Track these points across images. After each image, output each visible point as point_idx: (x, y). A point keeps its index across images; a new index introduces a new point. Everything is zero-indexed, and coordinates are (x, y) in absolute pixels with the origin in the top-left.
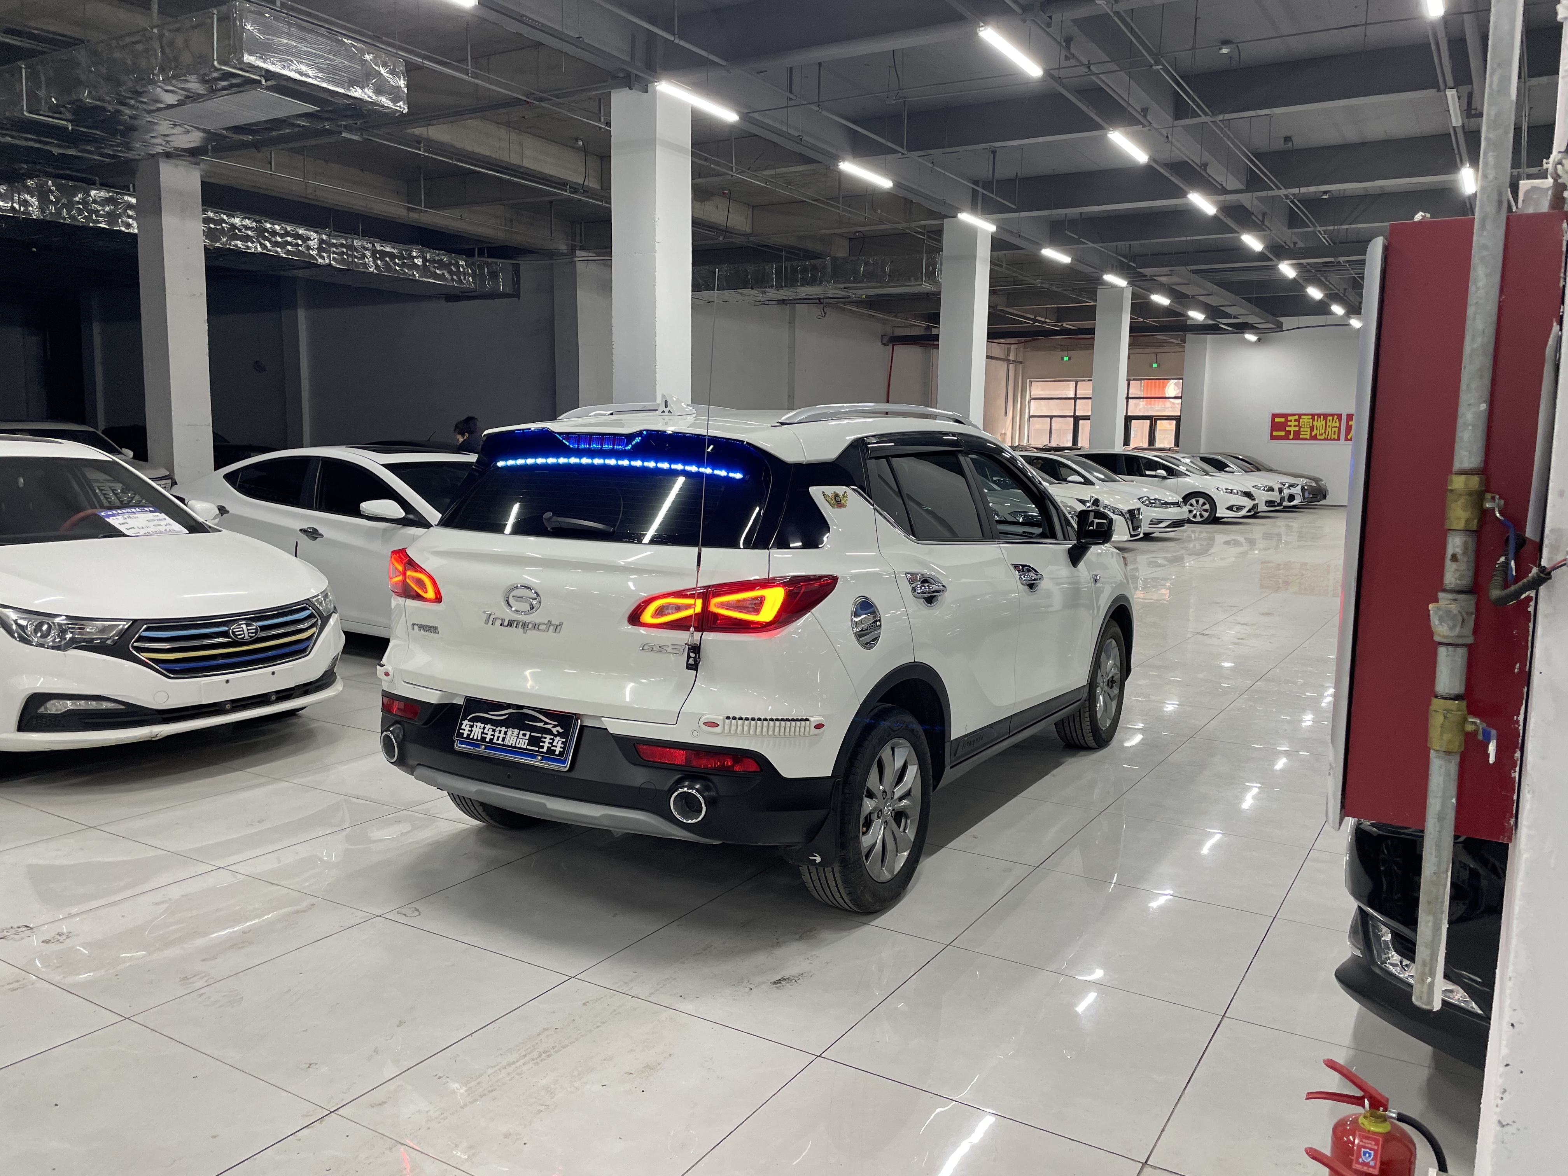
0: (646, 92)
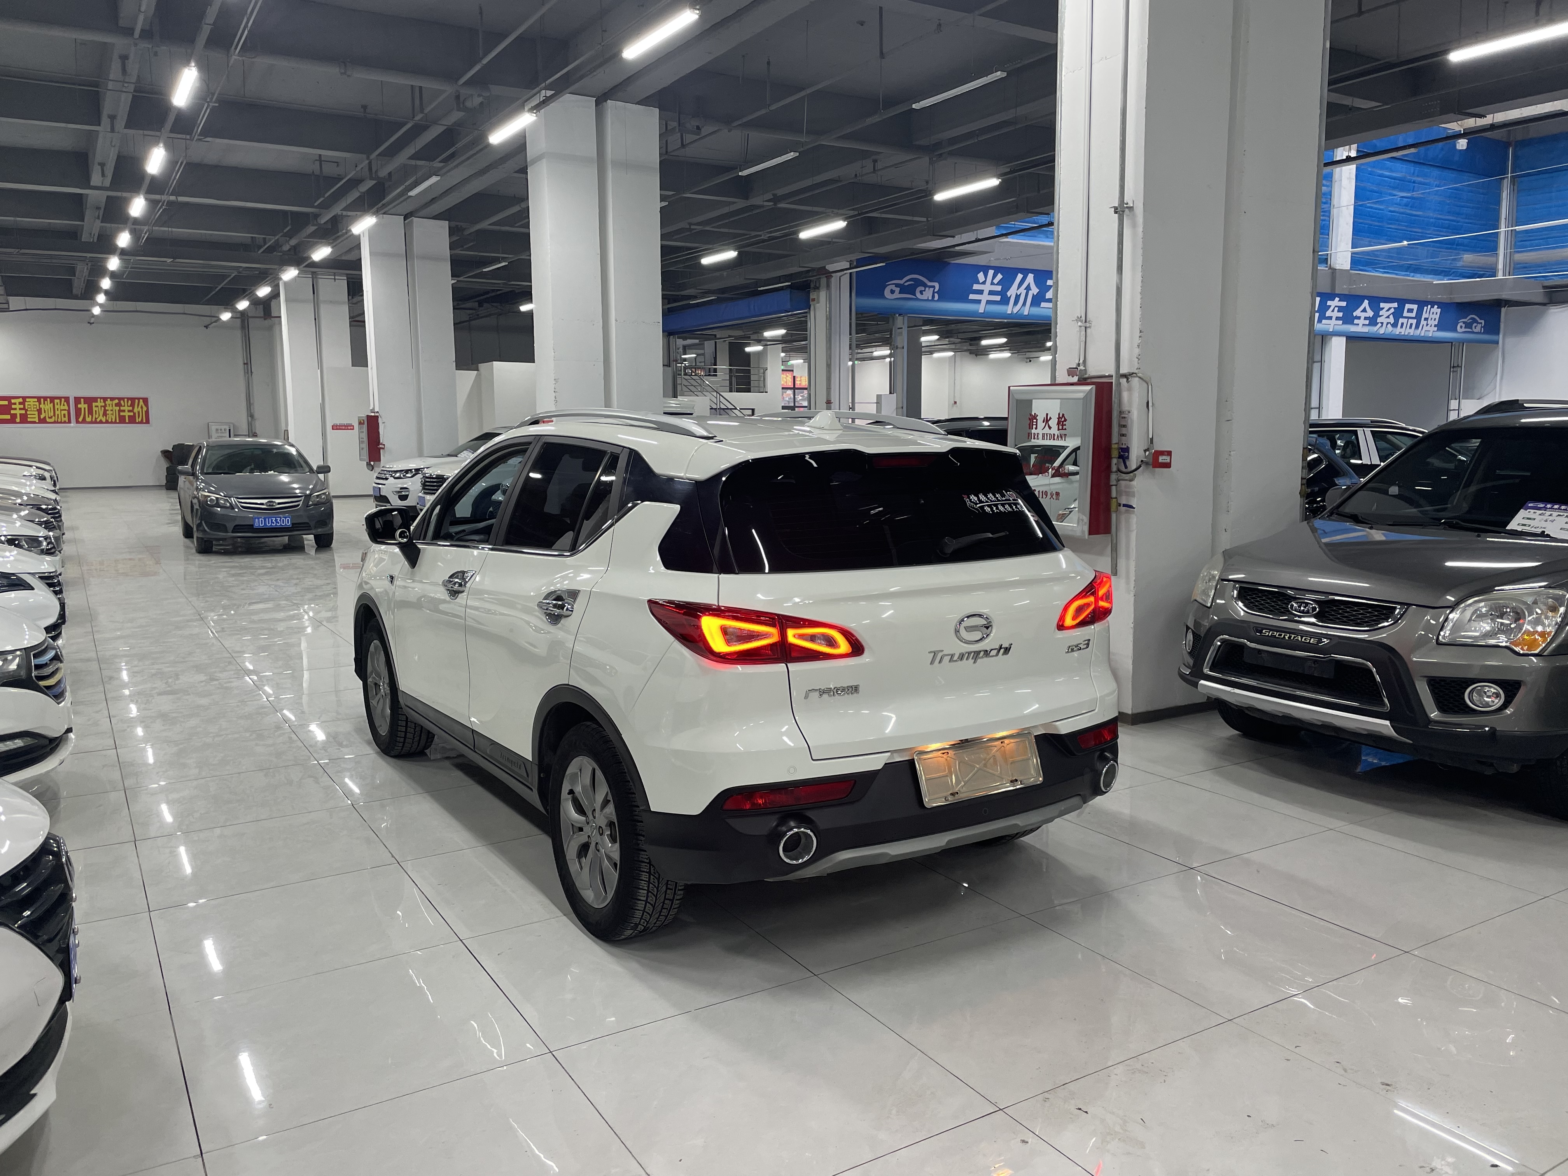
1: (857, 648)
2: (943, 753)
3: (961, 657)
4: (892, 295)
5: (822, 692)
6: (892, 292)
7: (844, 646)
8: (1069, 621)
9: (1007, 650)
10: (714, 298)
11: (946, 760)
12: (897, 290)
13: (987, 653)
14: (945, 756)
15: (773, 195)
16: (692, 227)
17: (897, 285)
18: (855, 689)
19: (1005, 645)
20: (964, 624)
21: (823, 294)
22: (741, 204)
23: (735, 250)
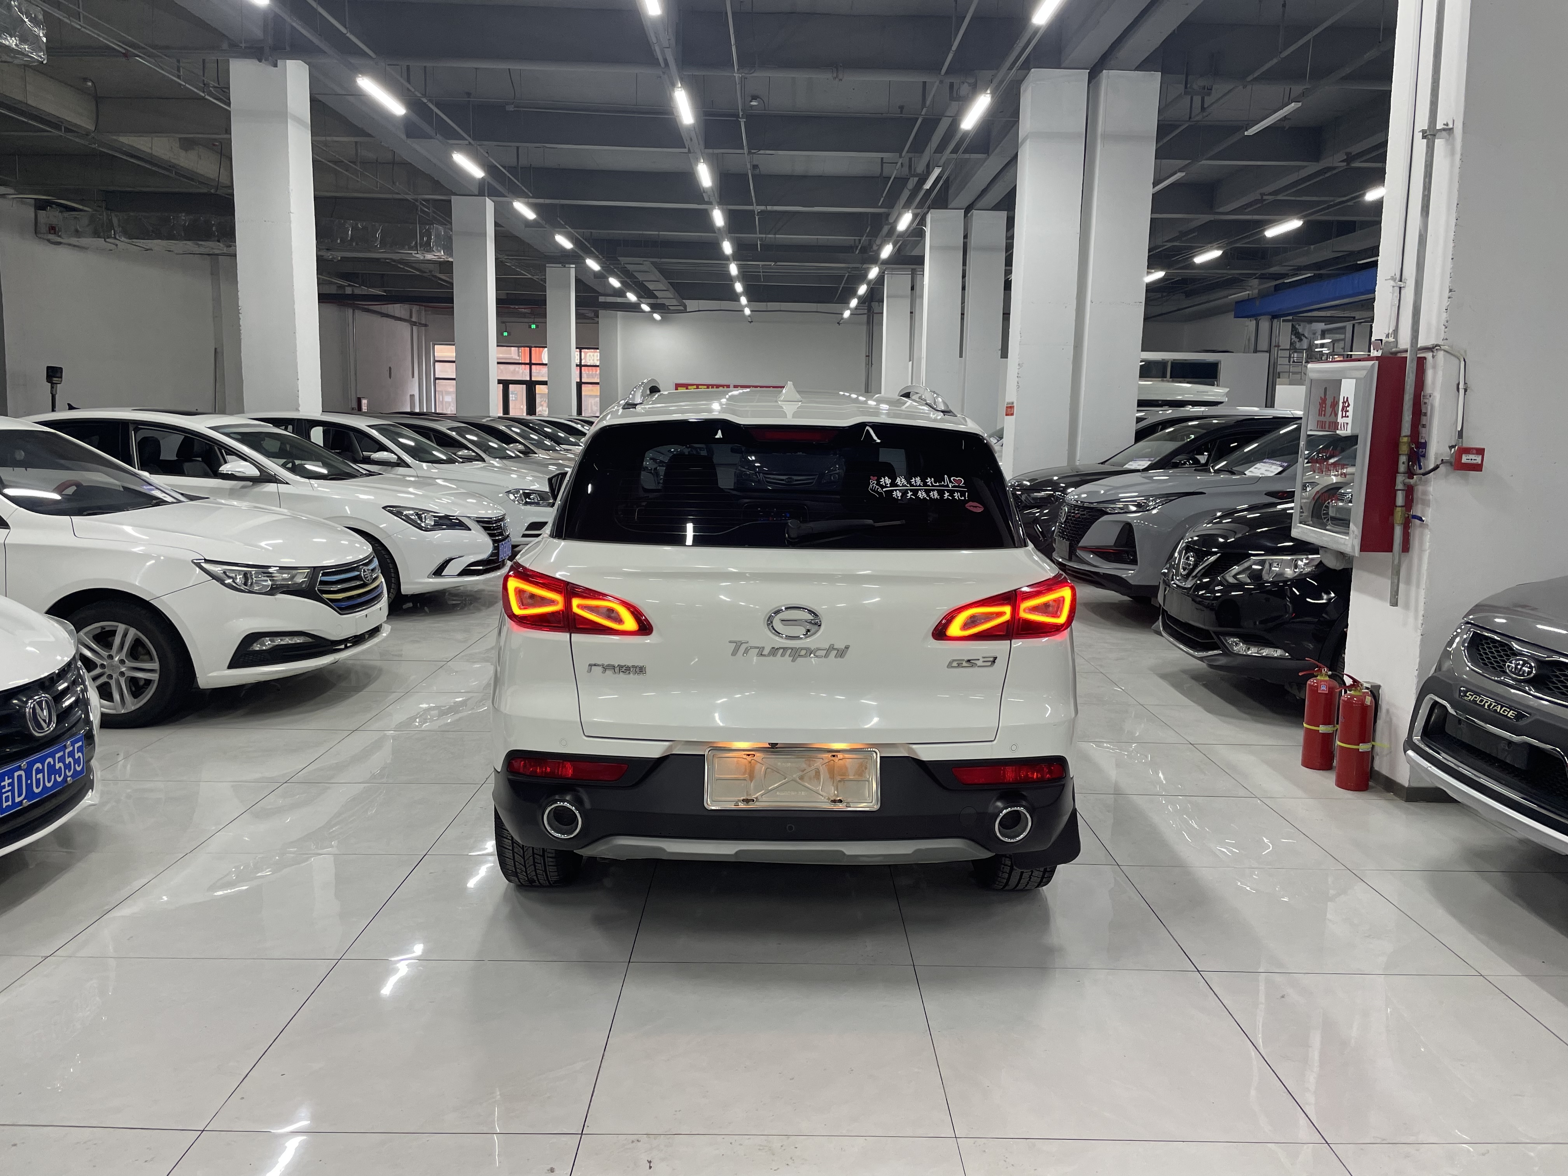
0: (276, 66)
1: (645, 628)
2: (749, 755)
3: (774, 651)
5: (605, 668)
7: (630, 623)
8: (955, 629)
9: (842, 653)
10: (1309, 275)
11: (750, 762)
13: (810, 652)
14: (749, 758)
15: (1347, 154)
16: (1265, 197)
18: (641, 670)
19: (840, 645)
20: (780, 616)
22: (1312, 168)
23: (1299, 219)
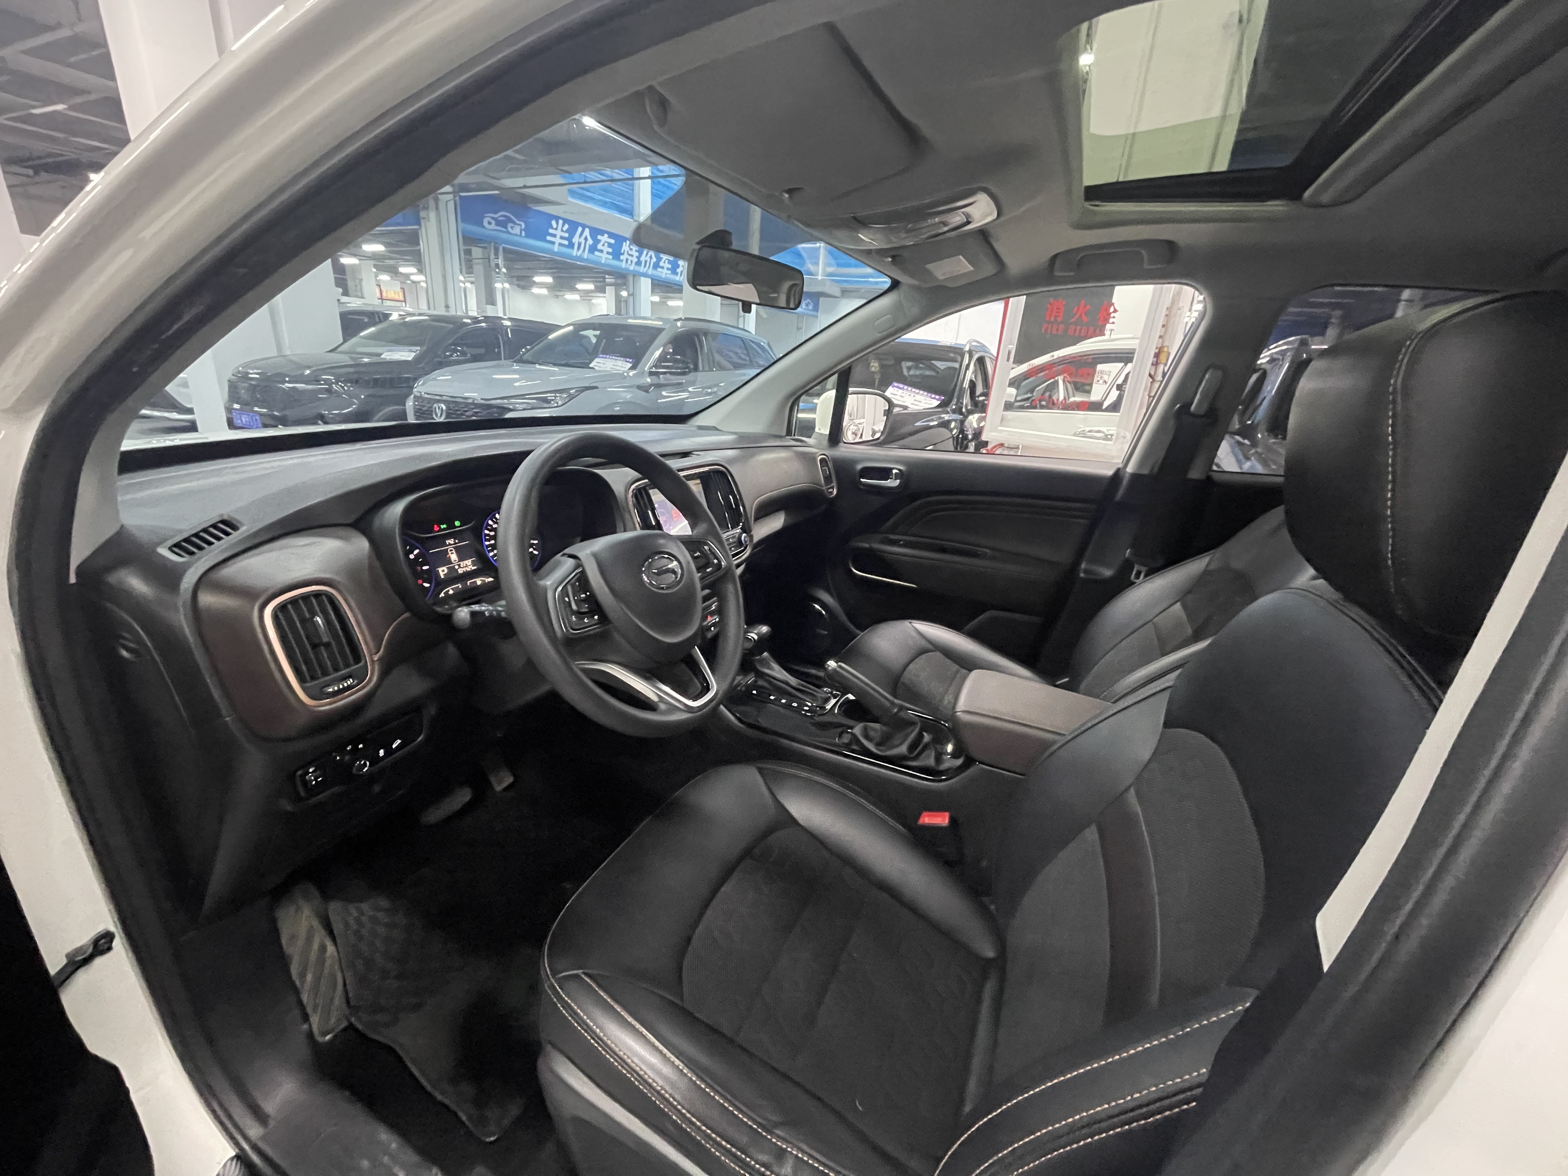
4: (489, 225)
6: (490, 223)
12: (493, 222)
17: (493, 218)
21: (432, 215)
